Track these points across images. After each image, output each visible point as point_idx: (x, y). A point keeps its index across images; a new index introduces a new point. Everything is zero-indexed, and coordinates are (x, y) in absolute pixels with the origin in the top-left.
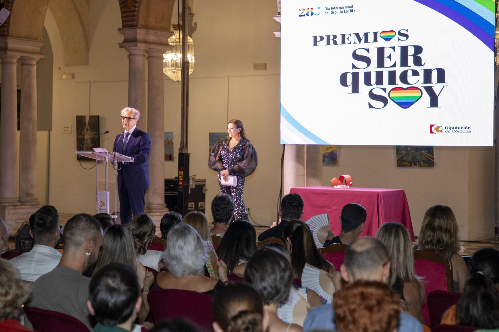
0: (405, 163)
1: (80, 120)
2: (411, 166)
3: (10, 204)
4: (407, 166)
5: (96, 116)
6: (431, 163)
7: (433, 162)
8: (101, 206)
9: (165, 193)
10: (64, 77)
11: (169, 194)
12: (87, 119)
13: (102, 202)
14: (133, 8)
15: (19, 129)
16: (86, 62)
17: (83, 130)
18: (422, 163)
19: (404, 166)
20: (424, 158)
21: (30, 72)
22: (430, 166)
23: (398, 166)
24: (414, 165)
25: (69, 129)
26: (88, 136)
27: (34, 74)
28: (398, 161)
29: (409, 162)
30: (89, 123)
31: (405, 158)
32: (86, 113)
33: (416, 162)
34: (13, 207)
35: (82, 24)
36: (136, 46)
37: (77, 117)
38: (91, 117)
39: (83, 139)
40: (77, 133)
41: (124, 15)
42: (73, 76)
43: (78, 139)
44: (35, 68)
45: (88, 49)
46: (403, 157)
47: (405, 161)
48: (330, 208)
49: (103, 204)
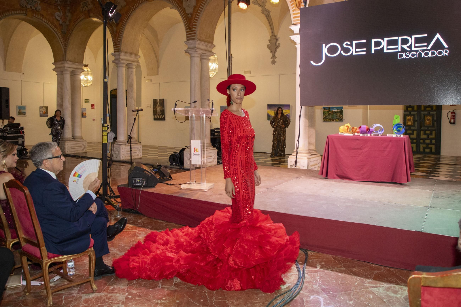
0: (328, 120)
1: (155, 101)
2: (331, 121)
3: (122, 143)
4: (329, 121)
5: (162, 99)
6: (342, 120)
7: (343, 119)
8: (195, 152)
9: (211, 137)
10: (147, 81)
11: (213, 137)
12: (158, 101)
13: (196, 149)
14: (194, 29)
15: (126, 107)
16: (157, 74)
17: (156, 106)
18: (337, 119)
19: (327, 121)
20: (338, 117)
21: (132, 72)
22: (341, 121)
23: (323, 121)
24: (332, 121)
25: (150, 106)
26: (159, 109)
27: (134, 73)
28: (323, 118)
29: (330, 119)
30: (159, 103)
31: (328, 117)
32: (158, 98)
33: (333, 119)
34: (124, 145)
35: (156, 56)
36: (196, 51)
37: (154, 100)
38: (160, 100)
39: (156, 110)
40: (153, 107)
41: (188, 33)
42: (151, 80)
43: (154, 110)
44: (134, 70)
45: (158, 67)
46: (326, 116)
47: (327, 119)
49: (196, 150)
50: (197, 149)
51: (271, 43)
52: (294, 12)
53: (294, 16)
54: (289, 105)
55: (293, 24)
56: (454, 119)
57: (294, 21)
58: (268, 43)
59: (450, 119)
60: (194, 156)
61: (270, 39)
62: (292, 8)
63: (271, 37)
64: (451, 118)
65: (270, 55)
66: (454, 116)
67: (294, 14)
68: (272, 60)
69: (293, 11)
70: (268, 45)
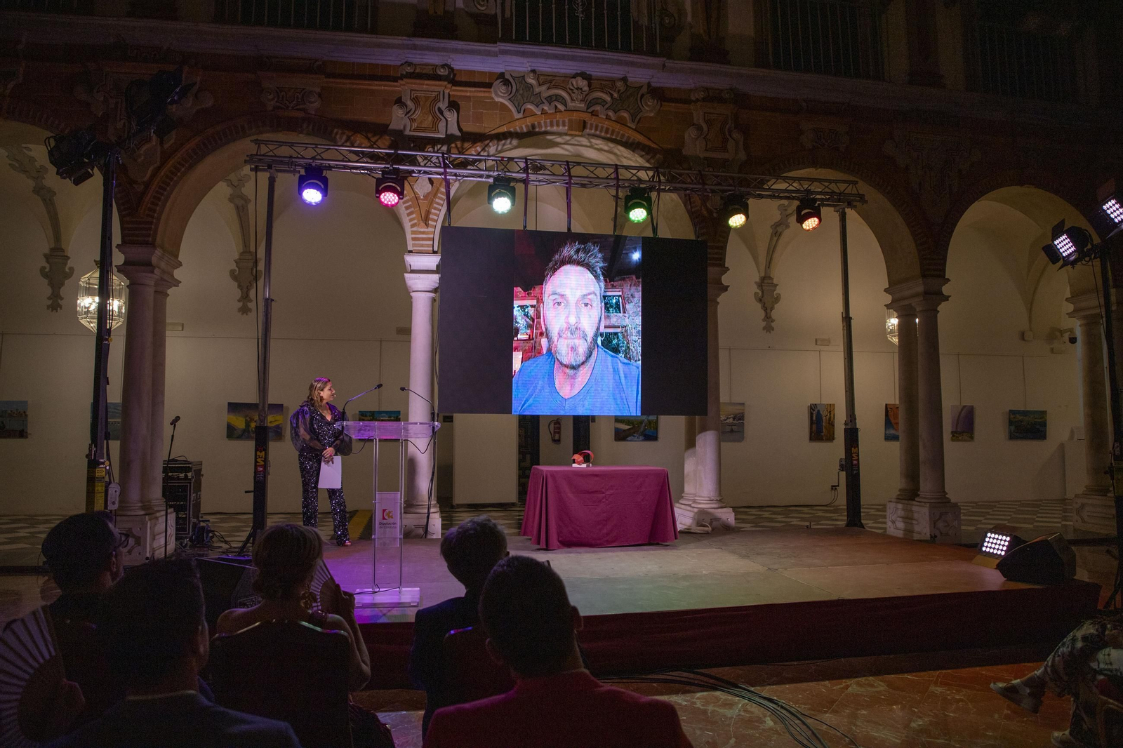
8: (384, 518)
13: (387, 511)
48: (603, 493)
49: (388, 514)
50: (390, 512)
51: (239, 268)
52: (415, 229)
53: (413, 236)
54: (282, 405)
55: (410, 252)
56: (559, 433)
57: (414, 245)
58: (234, 266)
59: (552, 433)
60: (381, 527)
61: (237, 257)
62: (411, 220)
63: (242, 254)
64: (555, 432)
65: (238, 293)
66: (559, 428)
67: (413, 233)
68: (240, 304)
69: (413, 226)
70: (232, 272)
